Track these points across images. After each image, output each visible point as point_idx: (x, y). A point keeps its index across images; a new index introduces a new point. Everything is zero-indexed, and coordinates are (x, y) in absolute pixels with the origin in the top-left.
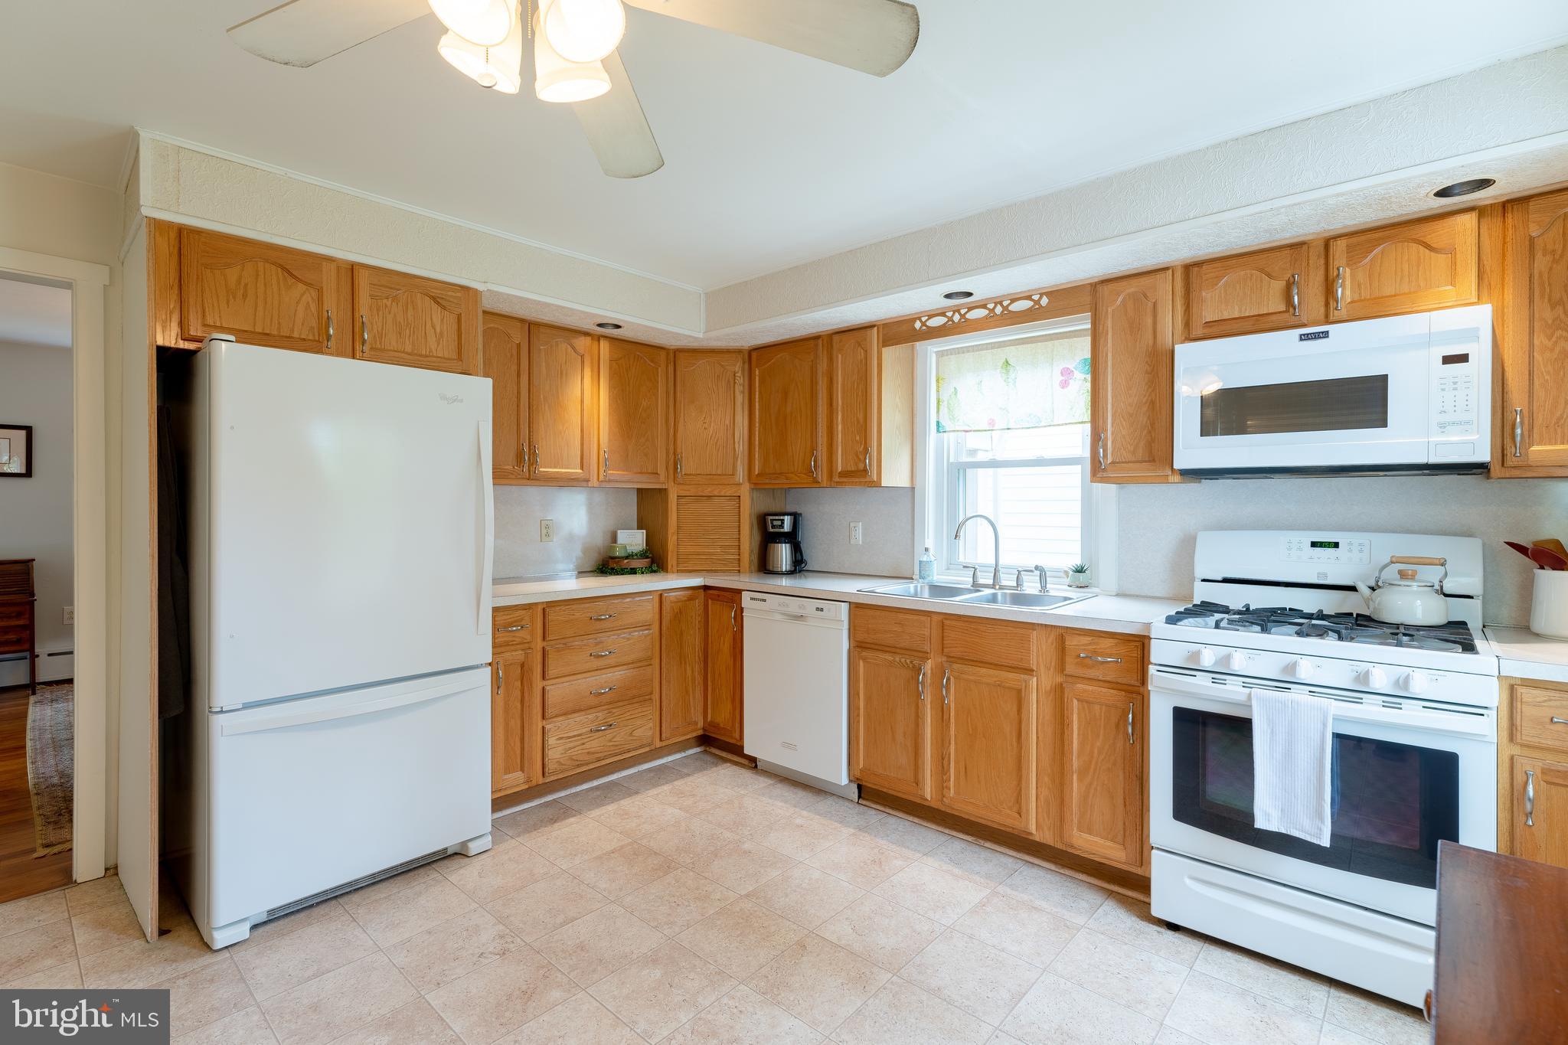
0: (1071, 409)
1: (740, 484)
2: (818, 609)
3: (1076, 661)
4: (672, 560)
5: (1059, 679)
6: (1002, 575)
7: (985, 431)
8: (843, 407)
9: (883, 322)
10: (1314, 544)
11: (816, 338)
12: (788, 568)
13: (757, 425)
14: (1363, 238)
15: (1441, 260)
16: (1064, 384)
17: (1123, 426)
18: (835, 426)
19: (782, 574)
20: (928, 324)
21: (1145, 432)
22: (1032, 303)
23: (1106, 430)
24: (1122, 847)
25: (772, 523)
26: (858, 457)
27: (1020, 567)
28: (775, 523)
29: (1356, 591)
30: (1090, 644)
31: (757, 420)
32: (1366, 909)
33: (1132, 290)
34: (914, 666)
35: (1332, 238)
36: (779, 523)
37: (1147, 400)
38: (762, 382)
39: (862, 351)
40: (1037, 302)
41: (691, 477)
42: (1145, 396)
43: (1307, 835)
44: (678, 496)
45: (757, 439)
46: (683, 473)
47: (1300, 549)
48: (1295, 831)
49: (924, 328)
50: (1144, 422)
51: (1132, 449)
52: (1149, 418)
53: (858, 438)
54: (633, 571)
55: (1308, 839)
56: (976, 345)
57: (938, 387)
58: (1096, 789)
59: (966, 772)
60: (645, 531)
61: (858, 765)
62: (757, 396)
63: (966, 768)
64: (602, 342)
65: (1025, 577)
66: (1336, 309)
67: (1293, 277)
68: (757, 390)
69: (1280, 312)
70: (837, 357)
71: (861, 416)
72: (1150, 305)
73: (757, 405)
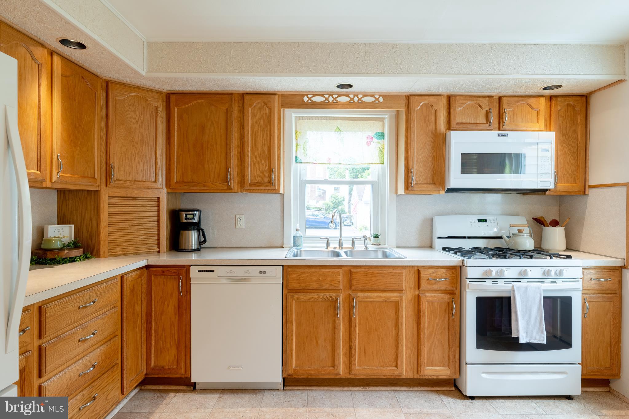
0: (372, 156)
1: (160, 188)
2: (261, 272)
3: (427, 282)
4: (104, 247)
5: (416, 293)
6: (343, 242)
7: (325, 164)
8: (252, 143)
9: (282, 93)
10: (479, 220)
11: (230, 94)
12: (196, 247)
13: (176, 147)
14: (513, 99)
15: (534, 113)
16: (368, 144)
17: (420, 166)
18: (246, 153)
19: (192, 251)
20: (312, 99)
21: (431, 170)
22: (374, 99)
23: (414, 168)
24: (448, 368)
25: (186, 216)
26: (263, 174)
27: (353, 236)
28: (188, 216)
29: (503, 238)
30: (433, 273)
31: (176, 144)
32: (543, 364)
33: (426, 102)
34: (332, 299)
35: (502, 97)
36: (192, 216)
37: (432, 155)
38: (180, 117)
39: (267, 108)
40: (377, 99)
41: (121, 182)
42: (431, 153)
43: (538, 341)
44: (109, 197)
45: (176, 157)
46: (115, 179)
47: (474, 223)
48: (533, 340)
49: (310, 101)
50: (430, 166)
51: (425, 178)
52: (432, 164)
53: (263, 162)
54: (73, 260)
55: (539, 342)
56: (321, 117)
57: (297, 137)
58: (435, 344)
59: (365, 353)
60: (73, 226)
61: (292, 366)
62: (176, 127)
63: (365, 350)
64: (55, 57)
65: (356, 242)
66: (504, 125)
67: (490, 109)
68: (176, 122)
69: (483, 123)
70: (248, 109)
71: (266, 149)
72: (433, 111)
73: (176, 133)
